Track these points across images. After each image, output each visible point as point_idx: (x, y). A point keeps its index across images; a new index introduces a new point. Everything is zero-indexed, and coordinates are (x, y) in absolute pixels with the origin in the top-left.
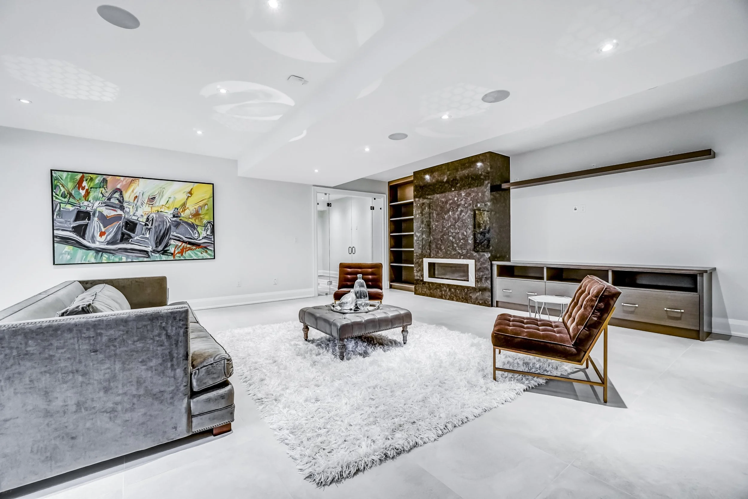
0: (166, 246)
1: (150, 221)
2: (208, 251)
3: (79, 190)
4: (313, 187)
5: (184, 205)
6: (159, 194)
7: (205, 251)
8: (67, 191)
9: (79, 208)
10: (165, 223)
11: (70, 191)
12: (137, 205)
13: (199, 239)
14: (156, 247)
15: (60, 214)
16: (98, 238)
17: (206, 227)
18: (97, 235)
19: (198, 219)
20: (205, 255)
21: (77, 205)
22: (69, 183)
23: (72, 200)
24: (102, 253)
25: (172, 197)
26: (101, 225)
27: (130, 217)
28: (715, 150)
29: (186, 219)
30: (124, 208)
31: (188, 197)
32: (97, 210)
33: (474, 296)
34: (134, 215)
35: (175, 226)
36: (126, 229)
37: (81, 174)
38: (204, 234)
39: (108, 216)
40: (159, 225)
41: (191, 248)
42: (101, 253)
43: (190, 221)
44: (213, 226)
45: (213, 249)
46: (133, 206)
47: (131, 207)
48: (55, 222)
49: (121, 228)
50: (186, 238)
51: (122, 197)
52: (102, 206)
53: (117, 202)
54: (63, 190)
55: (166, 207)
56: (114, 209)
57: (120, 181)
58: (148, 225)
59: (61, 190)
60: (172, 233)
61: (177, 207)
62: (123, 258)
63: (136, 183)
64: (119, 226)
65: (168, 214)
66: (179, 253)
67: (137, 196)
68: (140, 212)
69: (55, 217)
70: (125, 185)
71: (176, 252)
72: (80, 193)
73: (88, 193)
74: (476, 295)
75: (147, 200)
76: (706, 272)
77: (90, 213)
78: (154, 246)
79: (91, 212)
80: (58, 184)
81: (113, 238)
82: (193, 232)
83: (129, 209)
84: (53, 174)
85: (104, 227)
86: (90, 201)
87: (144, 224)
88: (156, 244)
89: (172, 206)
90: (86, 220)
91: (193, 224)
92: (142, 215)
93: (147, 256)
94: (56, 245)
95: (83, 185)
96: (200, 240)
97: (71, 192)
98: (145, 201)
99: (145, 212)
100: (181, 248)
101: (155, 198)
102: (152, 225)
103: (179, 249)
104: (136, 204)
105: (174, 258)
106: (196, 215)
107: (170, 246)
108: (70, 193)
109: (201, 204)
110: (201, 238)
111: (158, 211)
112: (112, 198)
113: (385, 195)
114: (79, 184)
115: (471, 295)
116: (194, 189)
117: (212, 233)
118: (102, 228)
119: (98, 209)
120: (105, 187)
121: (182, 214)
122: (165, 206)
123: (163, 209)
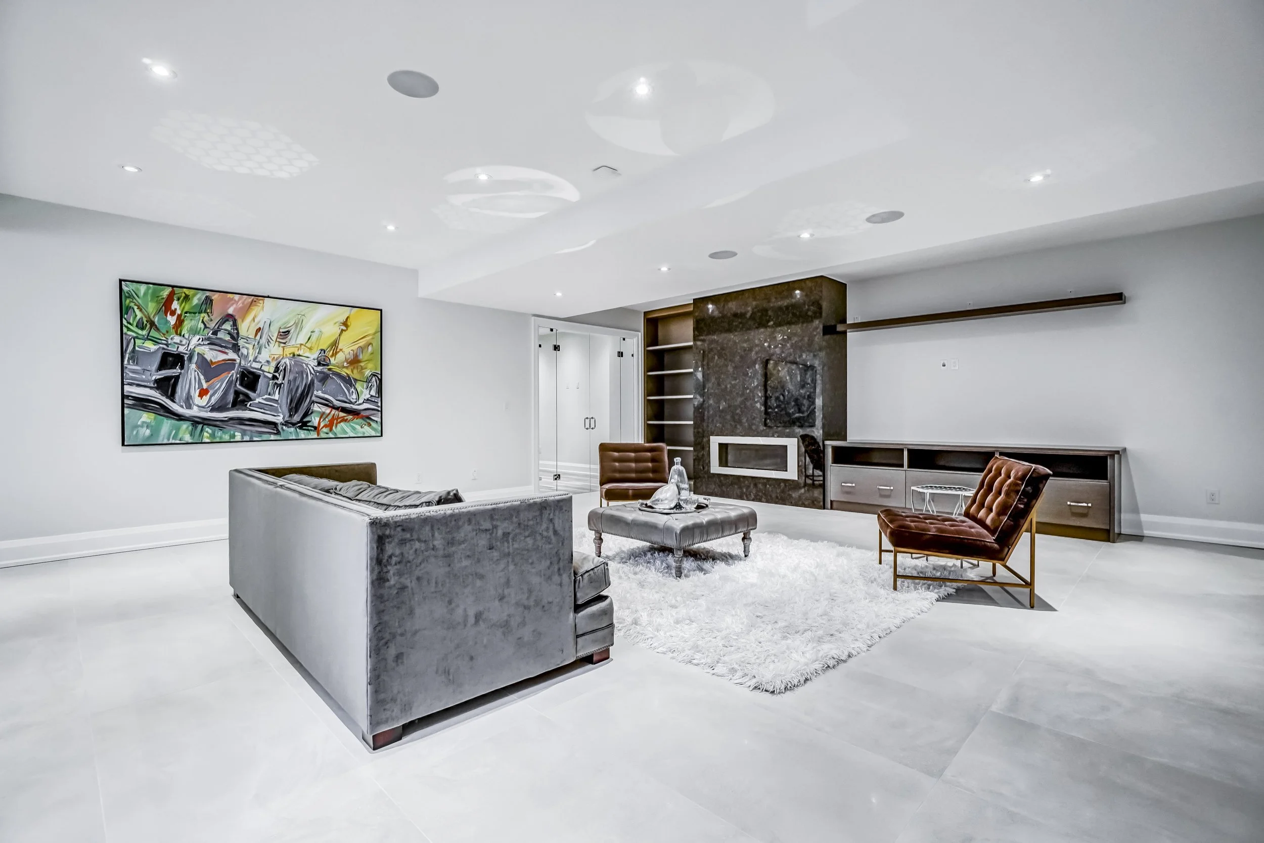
0: (306, 414)
1: (281, 371)
2: (371, 423)
3: (167, 316)
4: (533, 318)
5: (335, 344)
6: (296, 324)
7: (366, 424)
8: (146, 317)
9: (165, 346)
10: (305, 376)
11: (152, 317)
12: (261, 343)
13: (357, 403)
14: (290, 416)
15: (135, 357)
16: (197, 400)
17: (369, 382)
18: (195, 394)
19: (357, 369)
20: (367, 431)
21: (163, 342)
22: (150, 304)
23: (154, 333)
24: (203, 427)
25: (317, 330)
26: (202, 377)
27: (249, 365)
28: (1126, 294)
29: (339, 368)
30: (239, 349)
31: (342, 330)
32: (195, 351)
33: (795, 495)
34: (255, 361)
35: (320, 381)
36: (241, 384)
37: (170, 289)
38: (365, 395)
39: (214, 361)
40: (295, 379)
41: (345, 418)
42: (200, 426)
43: (345, 372)
44: (381, 380)
45: (379, 420)
46: (254, 345)
47: (250, 347)
48: (126, 371)
49: (234, 382)
50: (337, 400)
51: (237, 329)
52: (204, 345)
53: (228, 338)
54: (139, 315)
55: (307, 347)
56: (223, 349)
57: (233, 302)
58: (277, 379)
59: (136, 316)
60: (315, 393)
61: (325, 348)
62: (236, 434)
63: (259, 305)
64: (231, 379)
65: (310, 360)
66: (325, 426)
67: (260, 329)
68: (264, 356)
69: (126, 362)
70: (241, 308)
71: (322, 425)
72: (167, 322)
73: (180, 322)
74: (800, 492)
75: (276, 335)
76: (1118, 452)
77: (183, 357)
78: (287, 415)
79: (186, 354)
80: (132, 305)
81: (221, 401)
82: (349, 391)
83: (247, 349)
84: (124, 288)
85: (207, 382)
86: (183, 336)
87: (270, 376)
88: (290, 410)
89: (316, 346)
90: (178, 368)
91: (349, 377)
92: (268, 362)
93: (275, 432)
94: (126, 411)
95: (173, 308)
96: (359, 404)
97: (153, 319)
98: (273, 336)
99: (273, 356)
100: (330, 417)
101: (288, 332)
102: (284, 379)
103: (327, 420)
104: (259, 342)
105: (318, 435)
106: (354, 361)
107: (312, 415)
108: (152, 321)
109: (362, 343)
110: (361, 401)
111: (294, 355)
112: (220, 331)
113: (640, 334)
114: (166, 306)
115: (791, 493)
116: (351, 317)
117: (378, 394)
118: (203, 382)
119: (198, 350)
120: (208, 311)
121: (332, 360)
122: (305, 346)
123: (302, 350)
